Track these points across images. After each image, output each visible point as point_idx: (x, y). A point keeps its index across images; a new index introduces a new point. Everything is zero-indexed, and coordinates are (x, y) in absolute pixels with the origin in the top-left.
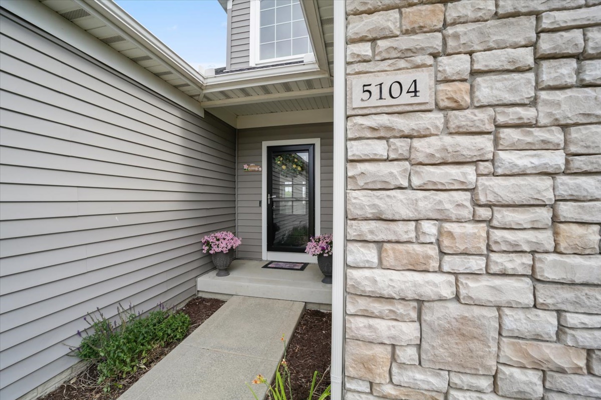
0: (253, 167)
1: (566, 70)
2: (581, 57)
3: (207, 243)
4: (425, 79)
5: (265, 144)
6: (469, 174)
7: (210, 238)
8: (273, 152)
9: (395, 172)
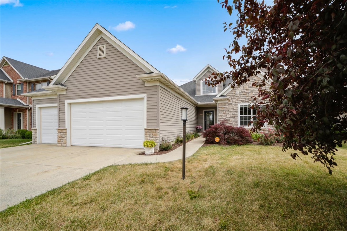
0: (202, 115)
1: (230, 112)
2: (231, 111)
3: (197, 127)
4: (223, 112)
5: (204, 110)
6: (225, 118)
7: (198, 126)
8: (205, 112)
9: (221, 117)
